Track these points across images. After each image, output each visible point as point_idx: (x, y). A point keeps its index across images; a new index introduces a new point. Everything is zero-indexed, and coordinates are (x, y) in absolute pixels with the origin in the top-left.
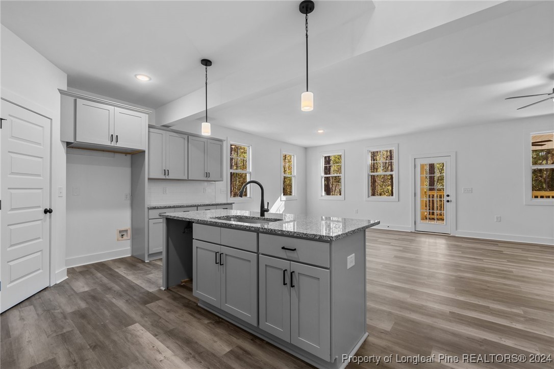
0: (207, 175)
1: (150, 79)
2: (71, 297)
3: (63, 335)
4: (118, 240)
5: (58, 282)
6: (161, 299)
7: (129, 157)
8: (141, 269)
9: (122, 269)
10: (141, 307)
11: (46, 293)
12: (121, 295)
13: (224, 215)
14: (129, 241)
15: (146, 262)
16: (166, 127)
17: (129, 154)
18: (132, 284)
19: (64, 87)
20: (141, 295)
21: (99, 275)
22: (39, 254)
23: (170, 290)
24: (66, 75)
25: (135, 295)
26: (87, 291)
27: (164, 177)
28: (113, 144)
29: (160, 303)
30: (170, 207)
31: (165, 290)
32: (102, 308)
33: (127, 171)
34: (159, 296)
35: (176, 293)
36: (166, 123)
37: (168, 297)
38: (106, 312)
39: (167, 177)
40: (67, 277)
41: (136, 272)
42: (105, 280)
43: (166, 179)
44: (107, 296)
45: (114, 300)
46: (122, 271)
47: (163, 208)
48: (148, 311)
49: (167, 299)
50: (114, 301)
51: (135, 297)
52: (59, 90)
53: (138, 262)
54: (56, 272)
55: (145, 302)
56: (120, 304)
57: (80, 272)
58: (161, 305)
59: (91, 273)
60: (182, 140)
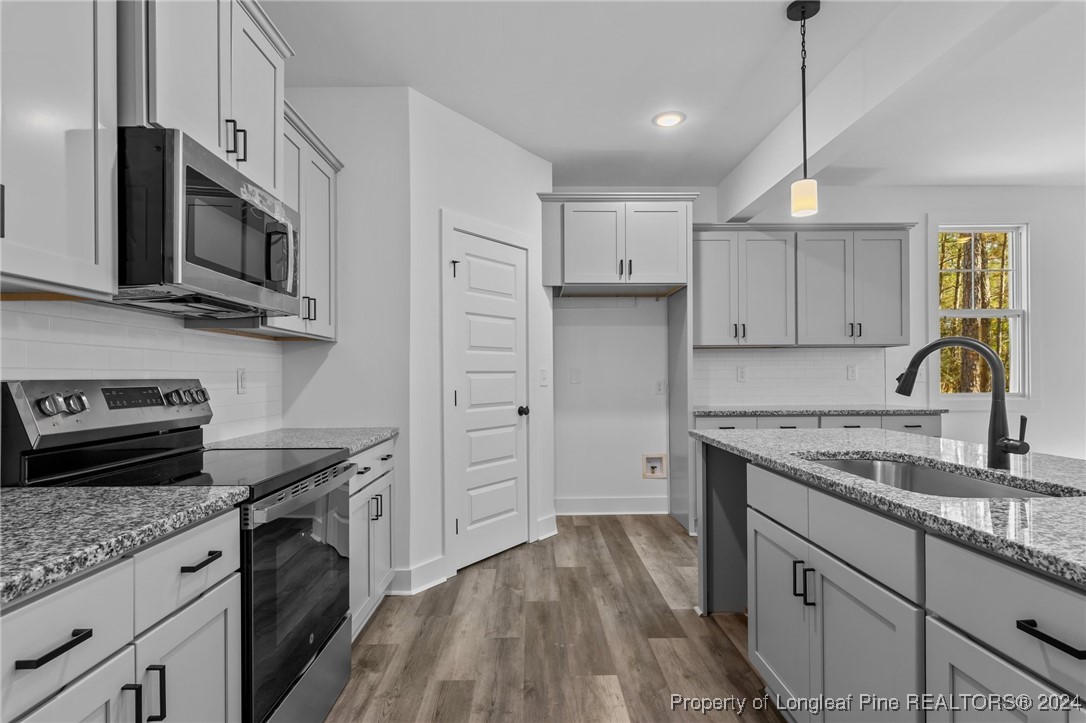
0: (855, 329)
1: (684, 117)
2: (546, 571)
3: (503, 641)
4: (644, 477)
5: (541, 538)
6: (685, 637)
7: (663, 302)
8: (675, 550)
9: (643, 539)
10: (640, 639)
11: (520, 553)
12: (616, 597)
13: (851, 450)
14: (665, 481)
15: (691, 534)
16: (740, 222)
17: (663, 295)
18: (646, 579)
19: (548, 189)
20: (650, 610)
21: (601, 541)
22: (512, 483)
23: (714, 620)
24: (549, 167)
25: (640, 606)
26: (570, 569)
27: (734, 342)
28: (625, 279)
29: (678, 645)
30: (744, 415)
31: (701, 616)
32: (576, 611)
33: (660, 333)
34: (684, 627)
35: (724, 634)
36: (735, 212)
37: (701, 638)
38: (578, 624)
39: (742, 342)
40: (556, 532)
41: (663, 553)
42: (606, 555)
43: (740, 347)
44: (595, 589)
45: (602, 602)
46: (639, 543)
47: (727, 416)
48: (647, 656)
49: (697, 641)
50: (600, 604)
51: (638, 611)
52: (539, 195)
53: (676, 532)
54: (539, 520)
55: (651, 632)
56: (607, 614)
57: (577, 528)
58: (679, 650)
59: (592, 533)
60: (781, 245)
